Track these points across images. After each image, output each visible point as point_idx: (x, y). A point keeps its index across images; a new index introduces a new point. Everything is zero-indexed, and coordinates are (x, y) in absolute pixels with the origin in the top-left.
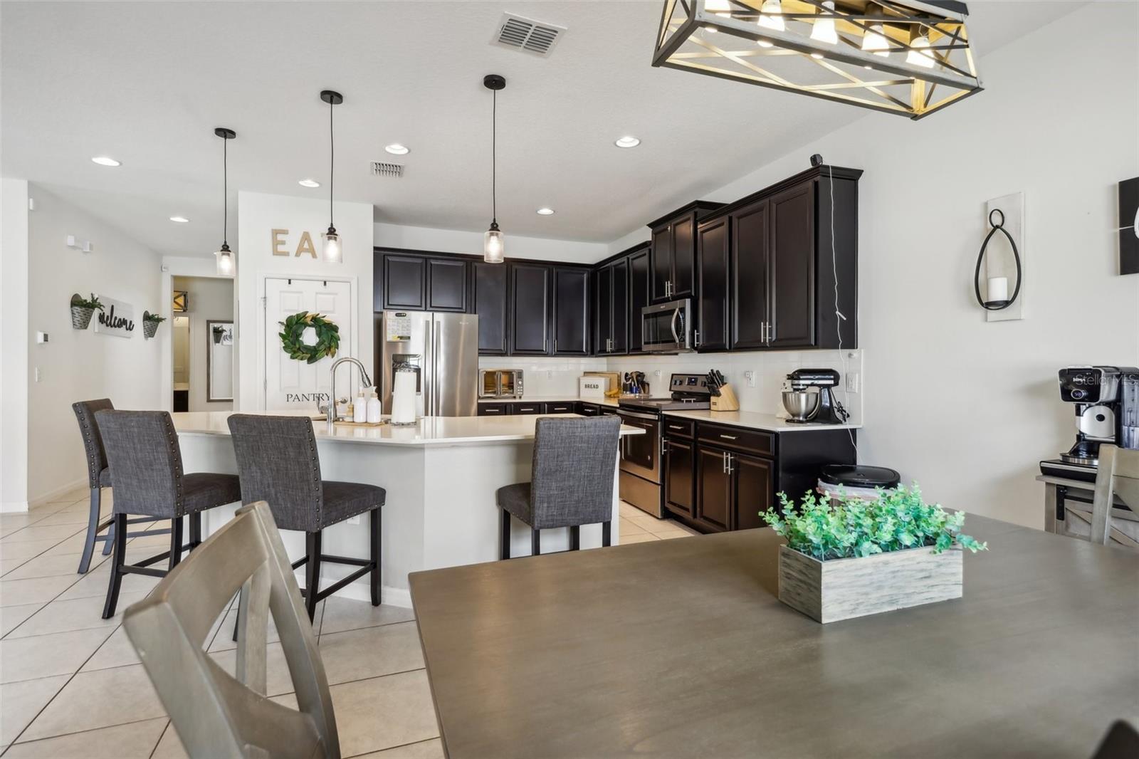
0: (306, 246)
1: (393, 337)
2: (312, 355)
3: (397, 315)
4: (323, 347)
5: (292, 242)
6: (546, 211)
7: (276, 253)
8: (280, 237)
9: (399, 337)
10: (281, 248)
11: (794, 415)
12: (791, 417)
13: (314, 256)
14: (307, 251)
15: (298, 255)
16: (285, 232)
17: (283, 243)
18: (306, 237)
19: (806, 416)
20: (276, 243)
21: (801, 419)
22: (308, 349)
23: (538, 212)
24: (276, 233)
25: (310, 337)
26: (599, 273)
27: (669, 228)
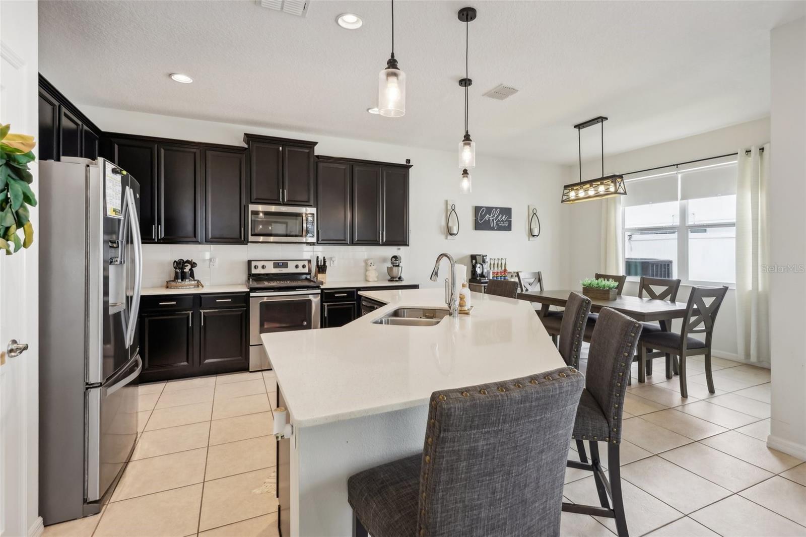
1: (110, 209)
3: (113, 171)
9: (114, 210)
26: (116, 147)
27: (281, 148)
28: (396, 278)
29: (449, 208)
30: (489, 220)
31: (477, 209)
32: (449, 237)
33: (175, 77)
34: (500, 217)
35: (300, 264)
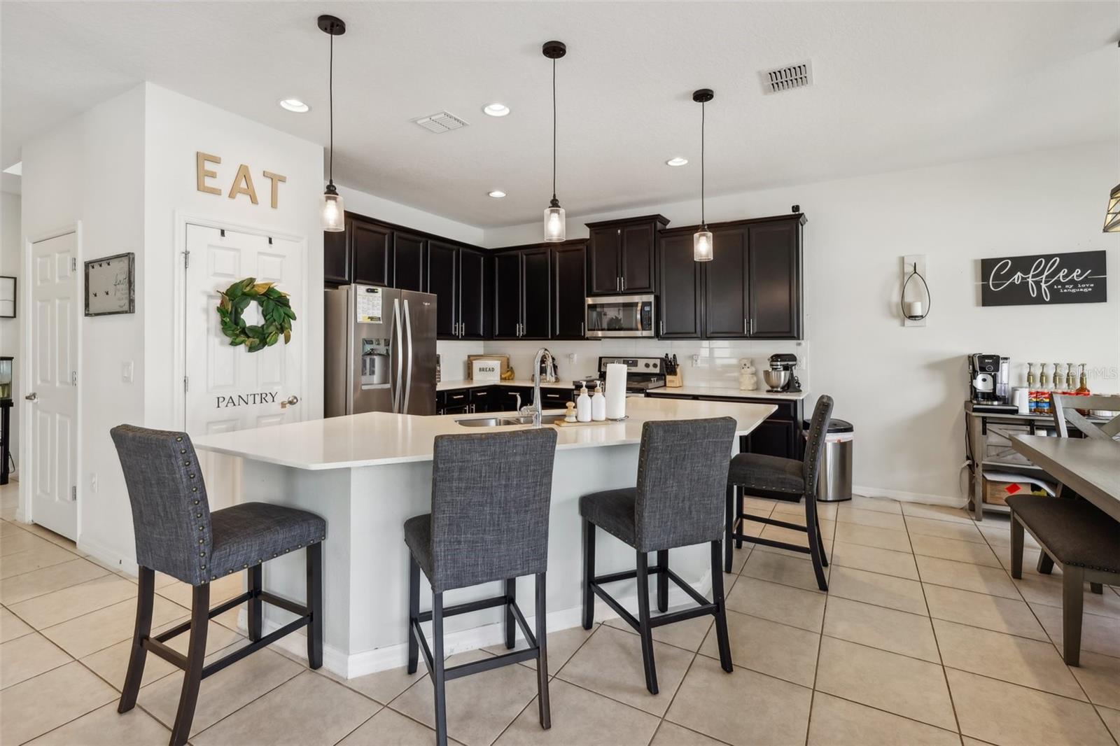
0: (243, 185)
1: (364, 317)
2: (259, 339)
3: (368, 291)
4: (272, 329)
5: (225, 177)
6: (497, 194)
7: (201, 187)
8: (209, 166)
9: (369, 318)
10: (209, 182)
11: (772, 387)
12: (770, 389)
13: (254, 200)
14: (244, 192)
15: (232, 195)
16: (216, 160)
17: (213, 175)
18: (244, 173)
19: (783, 388)
20: (201, 174)
21: (779, 389)
22: (254, 329)
23: (491, 195)
24: (201, 158)
25: (252, 315)
26: (497, 259)
27: (619, 231)
28: (777, 387)
29: (909, 269)
30: (1025, 284)
31: (987, 266)
32: (908, 322)
33: (492, 195)
34: (1061, 274)
35: (651, 362)
